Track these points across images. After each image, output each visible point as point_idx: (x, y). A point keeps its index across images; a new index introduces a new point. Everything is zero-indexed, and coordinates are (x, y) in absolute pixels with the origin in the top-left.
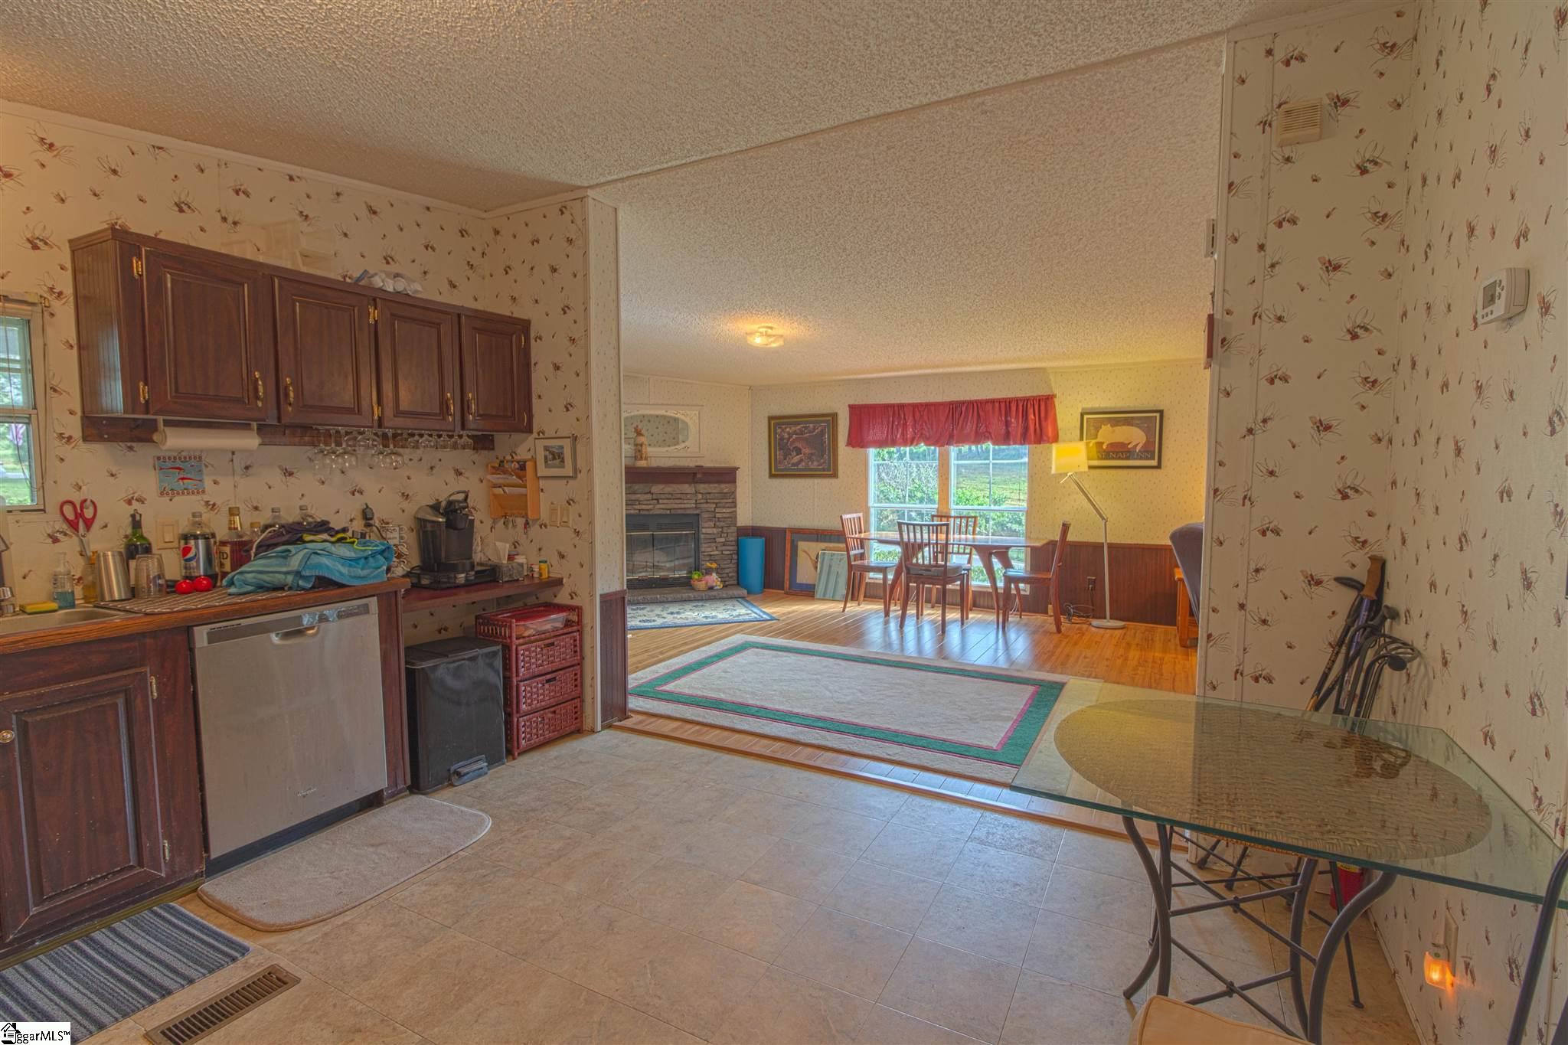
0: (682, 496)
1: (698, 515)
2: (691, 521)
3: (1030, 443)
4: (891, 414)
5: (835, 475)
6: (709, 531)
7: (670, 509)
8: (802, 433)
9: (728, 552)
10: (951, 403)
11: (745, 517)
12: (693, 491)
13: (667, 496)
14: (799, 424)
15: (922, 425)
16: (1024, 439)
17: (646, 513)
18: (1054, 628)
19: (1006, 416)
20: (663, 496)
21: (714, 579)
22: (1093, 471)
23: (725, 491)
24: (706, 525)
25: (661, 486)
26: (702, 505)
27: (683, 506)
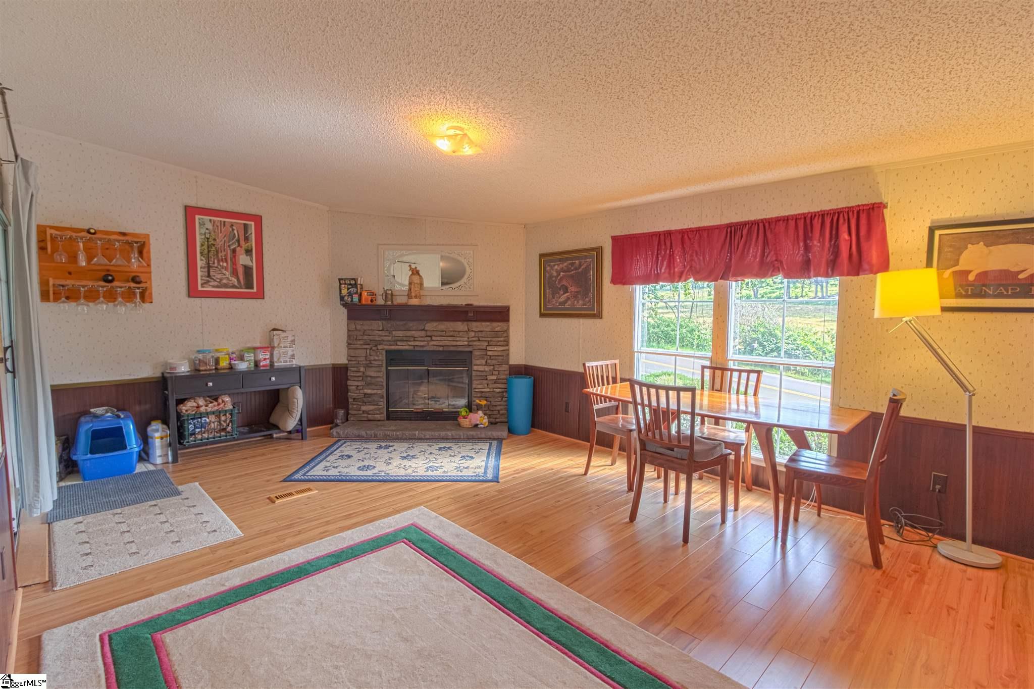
0: (455, 334)
1: (471, 352)
2: (462, 358)
3: (841, 275)
4: (656, 243)
5: (598, 315)
6: (481, 368)
7: (443, 346)
8: (568, 270)
9: (498, 390)
10: (729, 226)
11: (517, 357)
12: (466, 329)
13: (440, 333)
14: (567, 259)
15: (691, 256)
16: (832, 268)
17: (421, 349)
18: (868, 559)
19: (805, 241)
20: (435, 333)
21: (480, 418)
22: (949, 315)
23: (496, 329)
24: (478, 362)
25: (435, 324)
26: (475, 343)
27: (455, 343)
